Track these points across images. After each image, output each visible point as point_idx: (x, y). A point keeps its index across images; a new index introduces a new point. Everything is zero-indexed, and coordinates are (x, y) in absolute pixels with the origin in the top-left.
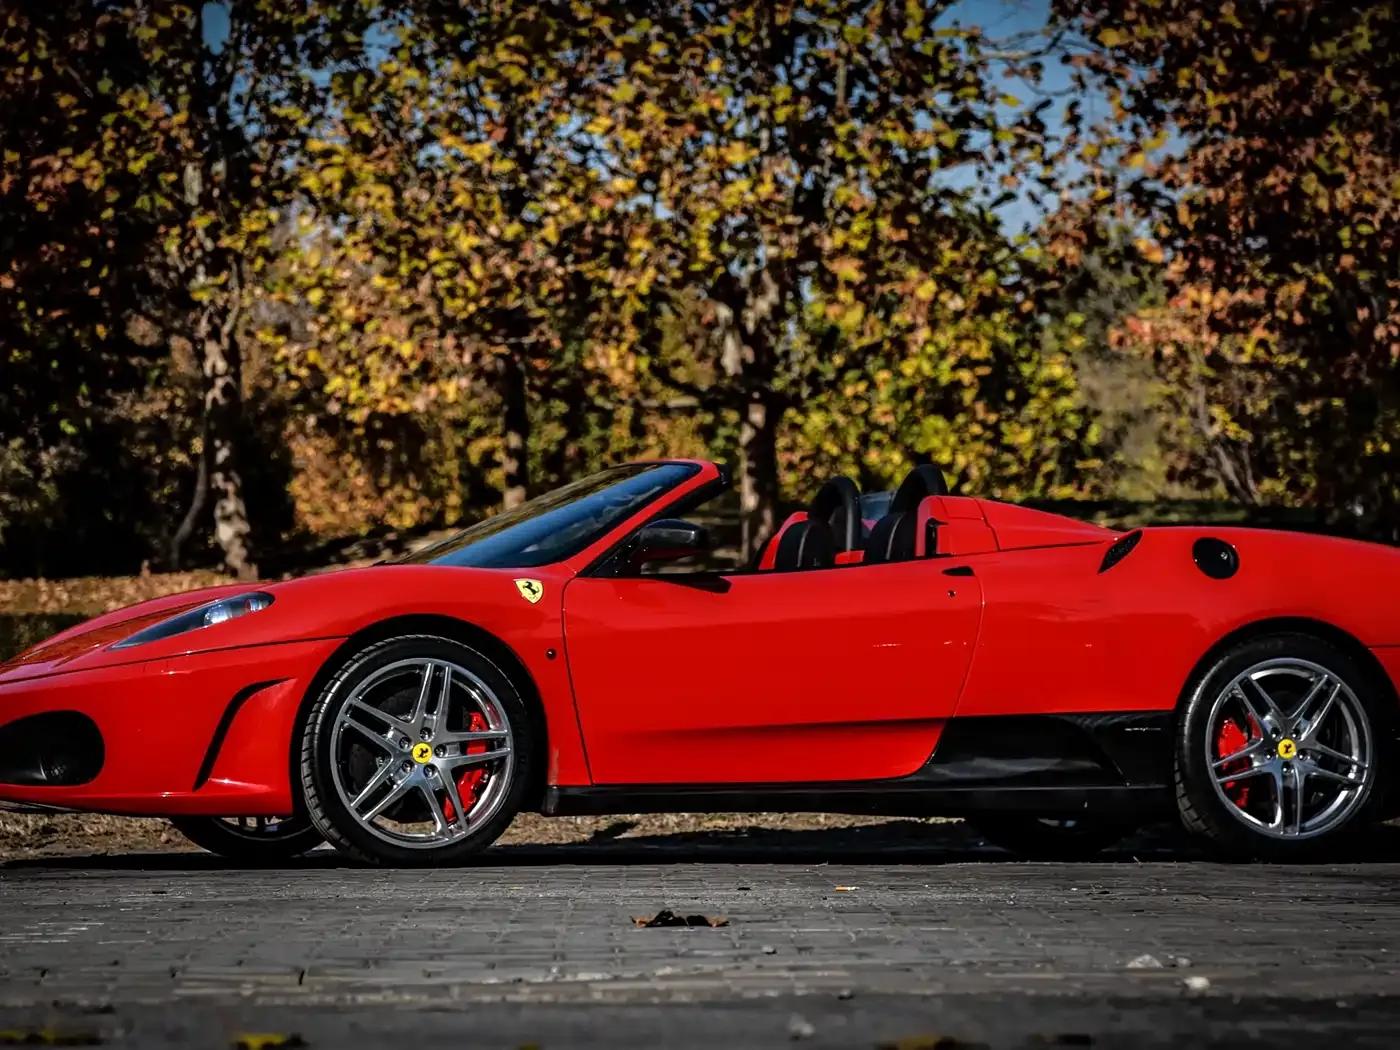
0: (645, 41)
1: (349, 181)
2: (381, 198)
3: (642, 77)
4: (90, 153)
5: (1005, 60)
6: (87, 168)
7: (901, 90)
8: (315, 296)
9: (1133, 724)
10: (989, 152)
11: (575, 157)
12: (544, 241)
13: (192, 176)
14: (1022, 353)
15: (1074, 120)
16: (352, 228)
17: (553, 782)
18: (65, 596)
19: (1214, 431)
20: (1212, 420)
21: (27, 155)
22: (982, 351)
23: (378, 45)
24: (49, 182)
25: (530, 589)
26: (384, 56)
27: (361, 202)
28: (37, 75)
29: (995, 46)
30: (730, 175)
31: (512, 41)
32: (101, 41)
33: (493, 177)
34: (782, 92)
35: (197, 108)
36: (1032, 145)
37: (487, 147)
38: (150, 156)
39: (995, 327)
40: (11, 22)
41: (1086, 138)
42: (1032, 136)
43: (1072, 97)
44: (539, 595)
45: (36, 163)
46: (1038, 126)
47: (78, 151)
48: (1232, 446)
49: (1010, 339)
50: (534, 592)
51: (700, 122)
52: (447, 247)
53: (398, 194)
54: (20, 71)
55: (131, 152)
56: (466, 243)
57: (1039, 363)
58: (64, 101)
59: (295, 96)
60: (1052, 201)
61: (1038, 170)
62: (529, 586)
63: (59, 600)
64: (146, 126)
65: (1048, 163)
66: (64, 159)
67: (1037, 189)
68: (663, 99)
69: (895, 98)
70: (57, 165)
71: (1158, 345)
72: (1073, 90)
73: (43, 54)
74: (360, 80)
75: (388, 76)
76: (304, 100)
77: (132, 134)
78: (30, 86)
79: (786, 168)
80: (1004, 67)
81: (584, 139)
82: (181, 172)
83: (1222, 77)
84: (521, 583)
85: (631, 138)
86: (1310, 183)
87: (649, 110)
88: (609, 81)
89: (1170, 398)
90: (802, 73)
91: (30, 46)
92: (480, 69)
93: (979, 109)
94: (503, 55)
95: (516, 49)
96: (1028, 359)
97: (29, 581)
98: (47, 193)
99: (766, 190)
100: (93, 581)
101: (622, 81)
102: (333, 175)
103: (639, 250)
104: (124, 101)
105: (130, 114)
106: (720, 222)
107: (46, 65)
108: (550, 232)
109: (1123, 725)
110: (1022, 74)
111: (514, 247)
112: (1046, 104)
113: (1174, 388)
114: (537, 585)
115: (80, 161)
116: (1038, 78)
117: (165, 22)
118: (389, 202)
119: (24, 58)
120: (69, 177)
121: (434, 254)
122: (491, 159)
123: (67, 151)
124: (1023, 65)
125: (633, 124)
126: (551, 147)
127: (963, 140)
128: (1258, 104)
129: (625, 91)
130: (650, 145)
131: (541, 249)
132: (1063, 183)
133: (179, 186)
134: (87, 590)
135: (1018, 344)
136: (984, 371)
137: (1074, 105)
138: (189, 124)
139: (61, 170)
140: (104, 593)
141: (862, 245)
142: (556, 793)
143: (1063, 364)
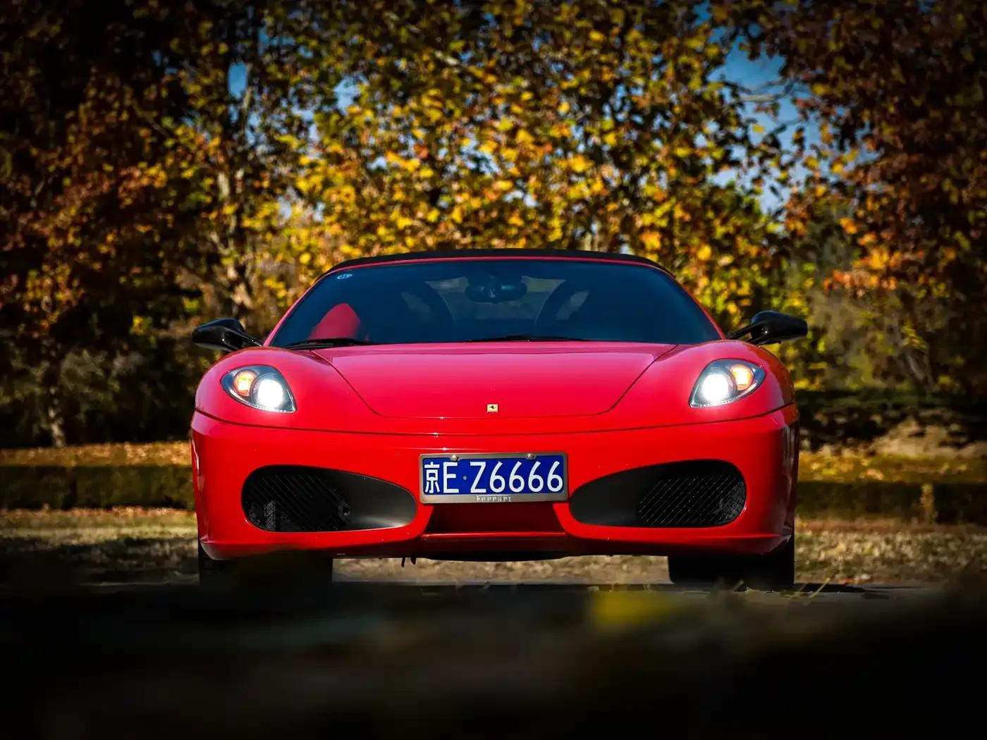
0: (520, 91)
1: (327, 183)
2: (348, 196)
3: (517, 115)
4: (159, 166)
5: (756, 102)
6: (157, 175)
7: (687, 120)
8: (305, 258)
10: (744, 161)
11: (472, 165)
12: (453, 221)
13: (223, 180)
14: (773, 290)
15: (800, 141)
16: (327, 212)
18: (144, 455)
19: (905, 342)
20: (904, 336)
21: (117, 168)
22: (745, 289)
23: (345, 94)
24: (132, 185)
26: (349, 101)
27: (335, 198)
28: (125, 116)
29: (749, 92)
30: (574, 178)
31: (433, 92)
32: (164, 93)
33: (419, 180)
34: (608, 122)
35: (226, 137)
36: (772, 156)
37: (415, 162)
38: (195, 168)
39: (754, 273)
40: (109, 82)
41: (809, 152)
42: (772, 151)
43: (798, 125)
45: (124, 173)
46: (776, 144)
47: (151, 164)
48: (918, 353)
49: (763, 282)
51: (555, 143)
52: (390, 225)
53: (358, 191)
54: (114, 114)
55: (184, 165)
56: (403, 222)
57: (785, 298)
58: (143, 132)
59: (288, 125)
60: (786, 193)
61: (777, 173)
63: (140, 457)
64: (193, 148)
65: (783, 168)
66: (142, 170)
67: (777, 185)
68: (530, 130)
69: (683, 126)
70: (137, 173)
71: (855, 288)
72: (800, 121)
73: (128, 102)
74: (335, 118)
75: (353, 115)
76: (295, 129)
77: (185, 153)
78: (120, 123)
79: (611, 172)
80: (754, 106)
81: (479, 155)
82: (216, 178)
83: (892, 115)
85: (510, 154)
86: (947, 185)
87: (522, 136)
88: (495, 117)
89: (874, 320)
90: (621, 110)
91: (120, 97)
92: (412, 110)
93: (739, 132)
94: (426, 102)
95: (435, 98)
96: (777, 295)
97: (118, 445)
98: (129, 192)
99: (598, 186)
100: (160, 445)
101: (502, 117)
102: (317, 180)
103: (514, 225)
104: (179, 132)
105: (183, 141)
106: (568, 209)
107: (130, 110)
108: (456, 215)
110: (766, 110)
111: (434, 226)
112: (783, 128)
113: (877, 315)
115: (153, 171)
116: (776, 114)
117: (206, 81)
118: (353, 197)
119: (116, 105)
120: (145, 182)
121: (382, 231)
122: (418, 169)
123: (143, 165)
124: (767, 104)
125: (510, 145)
126: (458, 160)
127: (728, 152)
128: (916, 132)
129: (505, 123)
130: (523, 158)
131: (451, 227)
132: (793, 181)
133: (215, 188)
134: (157, 450)
135: (769, 285)
136: (746, 303)
137: (801, 130)
138: (221, 147)
139: (140, 177)
140: (169, 452)
141: (663, 223)
143: (799, 298)
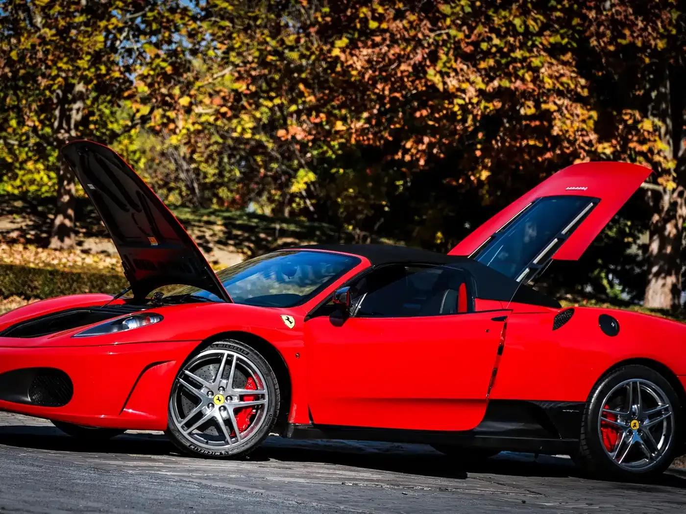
9: (566, 408)
17: (291, 421)
25: (289, 321)
44: (293, 324)
50: (291, 323)
62: (288, 319)
84: (284, 317)
109: (561, 408)
114: (291, 319)
142: (293, 427)
